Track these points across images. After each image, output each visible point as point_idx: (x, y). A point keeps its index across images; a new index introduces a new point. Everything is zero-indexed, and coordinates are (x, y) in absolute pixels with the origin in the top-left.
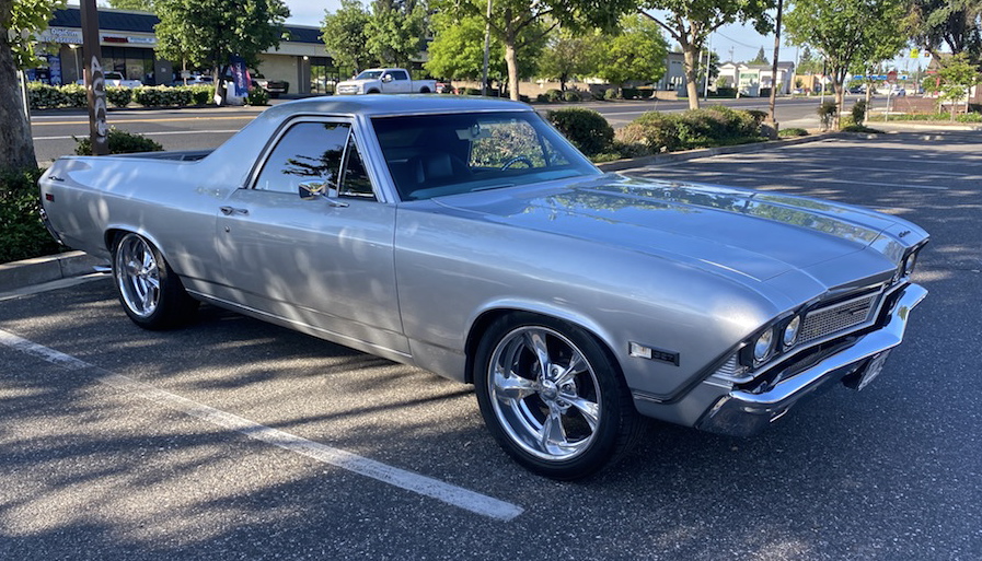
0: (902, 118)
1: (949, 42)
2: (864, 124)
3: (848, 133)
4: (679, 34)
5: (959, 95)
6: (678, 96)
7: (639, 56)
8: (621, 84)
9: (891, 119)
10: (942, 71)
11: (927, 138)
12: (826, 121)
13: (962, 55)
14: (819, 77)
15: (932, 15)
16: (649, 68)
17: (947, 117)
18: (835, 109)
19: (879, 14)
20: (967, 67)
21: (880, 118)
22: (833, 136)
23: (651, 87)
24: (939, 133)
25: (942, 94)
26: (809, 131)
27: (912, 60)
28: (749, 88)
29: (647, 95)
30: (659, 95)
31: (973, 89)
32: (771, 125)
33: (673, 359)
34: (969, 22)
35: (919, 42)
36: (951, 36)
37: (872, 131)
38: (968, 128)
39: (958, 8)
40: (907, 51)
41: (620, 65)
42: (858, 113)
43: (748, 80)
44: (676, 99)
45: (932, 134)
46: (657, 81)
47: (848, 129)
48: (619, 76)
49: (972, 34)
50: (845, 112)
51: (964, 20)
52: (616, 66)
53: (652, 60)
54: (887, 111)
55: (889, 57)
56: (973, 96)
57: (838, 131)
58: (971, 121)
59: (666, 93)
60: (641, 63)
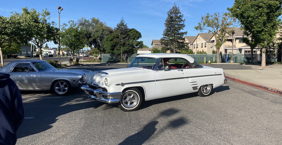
0: (86, 62)
1: (94, 45)
2: (79, 63)
3: (76, 65)
4: (36, 44)
5: (97, 56)
6: (25, 57)
7: (12, 46)
8: (7, 54)
9: (84, 62)
10: (93, 51)
11: (92, 65)
12: (71, 63)
13: (96, 48)
14: (64, 52)
15: (89, 39)
16: (16, 49)
17: (95, 61)
18: (72, 60)
19: (79, 40)
20: (98, 51)
21: (82, 62)
22: (72, 66)
23: (16, 54)
24: (94, 64)
25: (93, 56)
26: (67, 65)
27: (86, 48)
28: (45, 55)
29: (15, 57)
30: (19, 57)
31: (100, 55)
32: (60, 64)
33: (75, 81)
34: (97, 41)
35: (87, 45)
36: (94, 44)
37: (81, 64)
38: (99, 63)
39: (94, 38)
40: (85, 47)
41: (6, 48)
42: (77, 60)
43: (45, 53)
44: (25, 58)
45: (93, 64)
46: (18, 53)
47: (75, 64)
48: (6, 51)
49: (98, 43)
50: (75, 61)
51: (96, 41)
52: (5, 48)
53: (17, 47)
54: (82, 60)
55: (82, 48)
56: (100, 56)
57: (73, 65)
58: (100, 62)
59: (22, 56)
60: (13, 48)
